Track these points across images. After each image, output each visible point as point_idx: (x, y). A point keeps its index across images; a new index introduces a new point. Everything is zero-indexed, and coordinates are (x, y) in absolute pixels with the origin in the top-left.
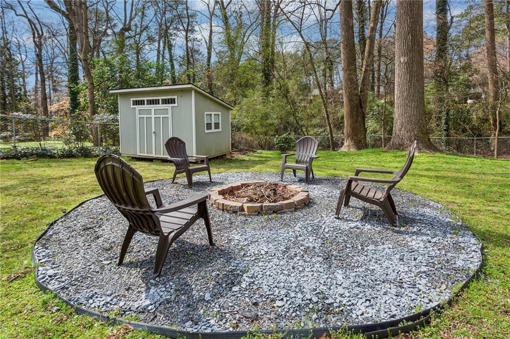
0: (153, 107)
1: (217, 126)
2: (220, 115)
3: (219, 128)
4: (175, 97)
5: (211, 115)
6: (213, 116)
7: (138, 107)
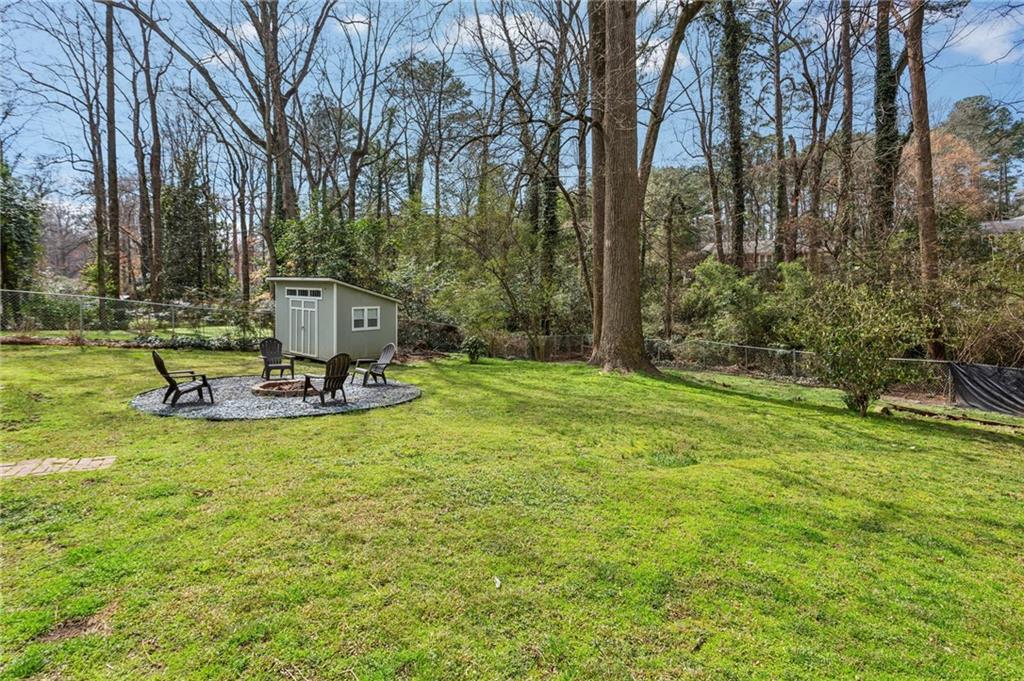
0: (303, 299)
1: (372, 322)
2: (379, 311)
3: (376, 325)
4: (321, 289)
5: (363, 310)
6: (366, 310)
7: (292, 298)
